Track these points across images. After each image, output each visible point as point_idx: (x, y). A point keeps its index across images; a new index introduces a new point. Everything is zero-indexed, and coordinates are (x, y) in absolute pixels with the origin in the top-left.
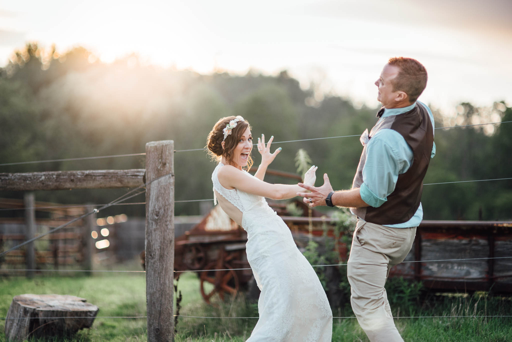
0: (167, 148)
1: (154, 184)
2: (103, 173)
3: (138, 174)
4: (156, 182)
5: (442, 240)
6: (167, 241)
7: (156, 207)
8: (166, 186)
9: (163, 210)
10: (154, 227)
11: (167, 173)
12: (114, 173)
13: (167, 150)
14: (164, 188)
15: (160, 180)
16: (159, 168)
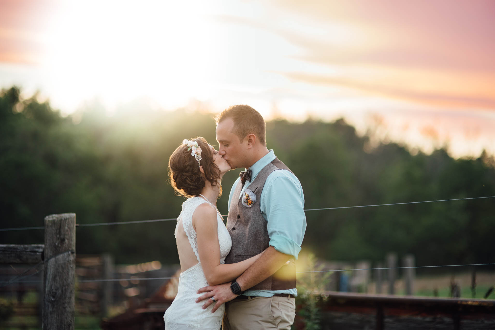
0: (66, 222)
1: (52, 262)
2: (3, 247)
3: (37, 250)
4: (53, 259)
5: (405, 316)
6: (65, 325)
7: (53, 288)
8: (65, 264)
9: (60, 291)
10: (50, 310)
11: (66, 250)
12: (13, 248)
13: (66, 225)
14: (62, 266)
15: (57, 257)
16: (57, 244)
